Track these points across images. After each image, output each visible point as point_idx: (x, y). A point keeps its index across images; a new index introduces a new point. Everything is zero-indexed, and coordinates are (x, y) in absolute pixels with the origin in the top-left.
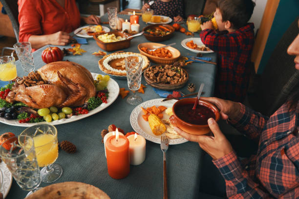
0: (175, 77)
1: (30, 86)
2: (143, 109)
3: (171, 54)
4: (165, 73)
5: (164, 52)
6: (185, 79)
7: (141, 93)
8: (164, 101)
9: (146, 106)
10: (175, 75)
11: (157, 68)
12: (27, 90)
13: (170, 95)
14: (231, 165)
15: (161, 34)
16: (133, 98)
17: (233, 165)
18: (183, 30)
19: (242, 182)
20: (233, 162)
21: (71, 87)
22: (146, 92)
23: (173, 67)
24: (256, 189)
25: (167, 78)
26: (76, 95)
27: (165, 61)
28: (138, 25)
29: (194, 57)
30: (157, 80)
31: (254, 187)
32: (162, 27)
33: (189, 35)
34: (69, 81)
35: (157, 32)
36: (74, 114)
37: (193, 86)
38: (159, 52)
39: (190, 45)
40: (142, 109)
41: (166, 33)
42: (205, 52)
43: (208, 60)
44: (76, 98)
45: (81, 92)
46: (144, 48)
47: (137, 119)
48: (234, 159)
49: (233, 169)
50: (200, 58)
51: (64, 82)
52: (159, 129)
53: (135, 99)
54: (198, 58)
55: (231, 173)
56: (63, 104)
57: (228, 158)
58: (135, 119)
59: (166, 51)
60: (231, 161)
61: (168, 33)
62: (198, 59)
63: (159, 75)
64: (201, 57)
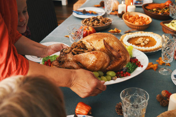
1: (78, 54)
12: (76, 57)
16: (165, 70)
21: (114, 53)
26: (118, 60)
34: (112, 48)
36: (118, 76)
44: (118, 63)
45: (122, 57)
51: (108, 49)
53: (167, 70)
56: (107, 69)
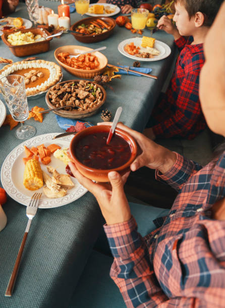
0: (87, 100)
2: (27, 148)
3: (98, 62)
4: (74, 94)
5: (89, 59)
6: (98, 103)
7: (39, 121)
8: (57, 137)
9: (32, 144)
10: (87, 97)
11: (66, 86)
13: (71, 127)
14: (118, 239)
15: (95, 32)
17: (121, 241)
18: (128, 26)
19: (127, 265)
20: (122, 237)
22: (45, 120)
23: (90, 83)
24: (144, 280)
25: (74, 101)
27: (85, 73)
28: (68, 19)
29: (128, 67)
30: (60, 104)
31: (141, 276)
32: (100, 21)
33: (135, 33)
35: (91, 28)
37: (107, 115)
38: (81, 60)
39: (129, 49)
40: (25, 149)
41: (102, 30)
42: (147, 60)
43: (148, 72)
46: (61, 55)
47: (12, 164)
48: (124, 233)
49: (120, 245)
50: (137, 69)
52: (32, 184)
54: (134, 68)
55: (116, 249)
57: (117, 229)
58: (11, 164)
59: (92, 58)
60: (119, 235)
61: (104, 31)
62: (133, 70)
63: (65, 97)
64: (139, 67)
